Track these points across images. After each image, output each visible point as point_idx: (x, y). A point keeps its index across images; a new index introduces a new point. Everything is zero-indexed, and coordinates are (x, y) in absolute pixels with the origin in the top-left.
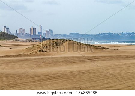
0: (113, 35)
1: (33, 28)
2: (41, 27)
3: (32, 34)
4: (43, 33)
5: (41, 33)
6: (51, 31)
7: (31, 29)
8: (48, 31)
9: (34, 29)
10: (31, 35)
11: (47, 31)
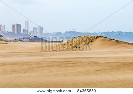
0: (124, 34)
1: (17, 24)
2: (27, 23)
3: (16, 32)
4: (29, 31)
5: (27, 31)
6: (41, 29)
7: (14, 26)
8: (37, 29)
9: (18, 26)
10: (13, 33)
11: (35, 28)
